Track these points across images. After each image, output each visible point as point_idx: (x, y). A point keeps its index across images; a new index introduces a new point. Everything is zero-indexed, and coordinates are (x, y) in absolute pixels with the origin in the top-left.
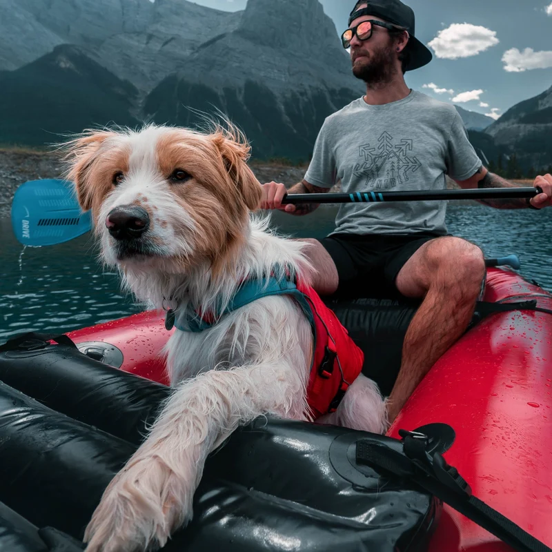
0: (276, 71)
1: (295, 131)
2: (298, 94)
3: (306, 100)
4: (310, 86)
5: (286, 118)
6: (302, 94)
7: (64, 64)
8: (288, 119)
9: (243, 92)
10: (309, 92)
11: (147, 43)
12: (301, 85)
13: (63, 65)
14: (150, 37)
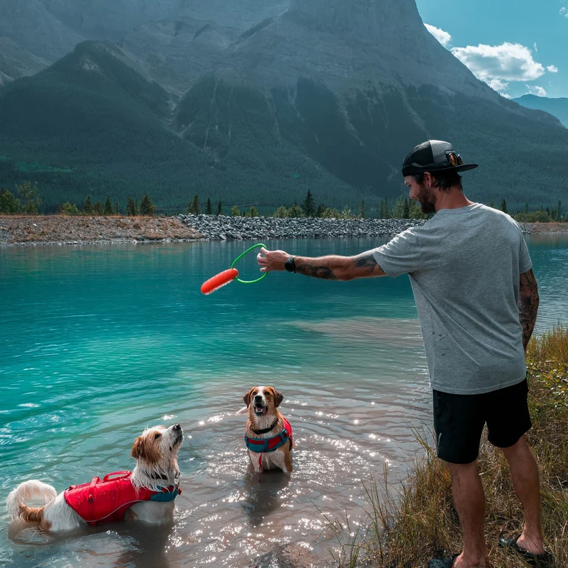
0: (337, 65)
1: (362, 144)
2: (366, 95)
3: (375, 102)
4: (381, 84)
5: (351, 127)
6: (370, 95)
7: (89, 66)
8: (353, 129)
9: (296, 93)
10: (380, 92)
11: (176, 34)
12: (370, 82)
13: (86, 67)
14: (179, 26)
